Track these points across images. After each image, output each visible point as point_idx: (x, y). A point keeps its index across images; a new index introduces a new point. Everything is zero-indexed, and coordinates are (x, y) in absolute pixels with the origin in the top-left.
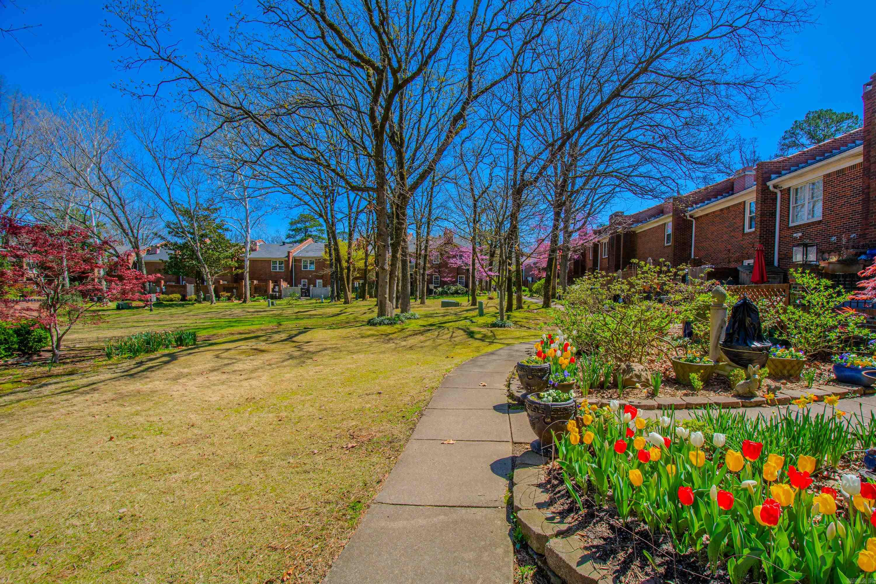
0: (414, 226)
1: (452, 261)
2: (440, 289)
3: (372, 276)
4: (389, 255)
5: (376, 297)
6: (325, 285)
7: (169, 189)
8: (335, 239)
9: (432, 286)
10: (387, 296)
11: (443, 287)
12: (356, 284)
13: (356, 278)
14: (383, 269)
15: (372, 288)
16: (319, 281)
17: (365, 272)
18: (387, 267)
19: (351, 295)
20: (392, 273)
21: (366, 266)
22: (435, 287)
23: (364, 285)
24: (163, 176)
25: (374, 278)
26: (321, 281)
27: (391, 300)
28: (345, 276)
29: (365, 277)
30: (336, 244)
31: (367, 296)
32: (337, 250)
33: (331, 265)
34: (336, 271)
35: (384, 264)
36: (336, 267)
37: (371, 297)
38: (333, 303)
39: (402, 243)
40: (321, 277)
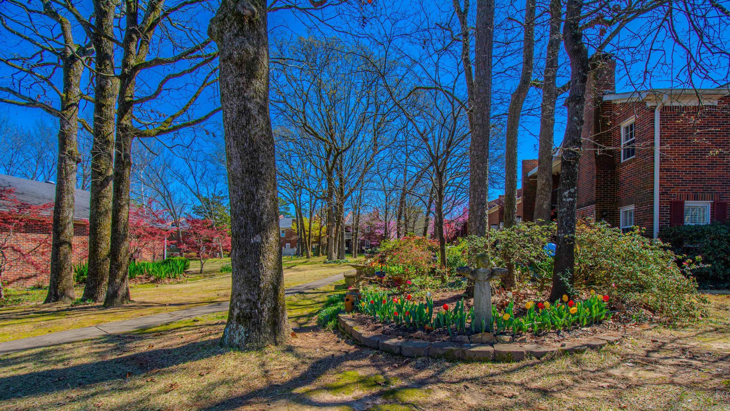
0: (351, 210)
1: (377, 231)
2: (370, 250)
3: (324, 241)
4: (334, 229)
5: (326, 255)
6: (292, 247)
7: (197, 185)
8: (301, 217)
9: (364, 248)
10: (333, 250)
11: (371, 248)
12: (314, 246)
13: (313, 242)
14: (331, 236)
15: (324, 249)
16: (288, 244)
17: (319, 238)
18: (333, 236)
19: (310, 253)
20: (335, 239)
21: (320, 234)
22: (366, 249)
23: (318, 247)
24: (195, 177)
25: (326, 242)
26: (289, 244)
27: (335, 252)
28: (307, 241)
29: (320, 242)
30: (302, 220)
31: (321, 254)
32: (302, 224)
33: (298, 234)
34: (301, 238)
35: (332, 234)
36: (301, 235)
37: (323, 255)
38: (299, 258)
39: (341, 224)
40: (289, 242)
